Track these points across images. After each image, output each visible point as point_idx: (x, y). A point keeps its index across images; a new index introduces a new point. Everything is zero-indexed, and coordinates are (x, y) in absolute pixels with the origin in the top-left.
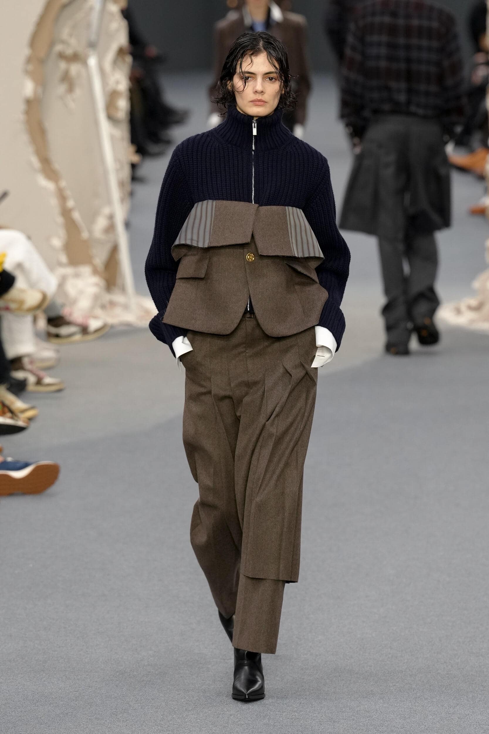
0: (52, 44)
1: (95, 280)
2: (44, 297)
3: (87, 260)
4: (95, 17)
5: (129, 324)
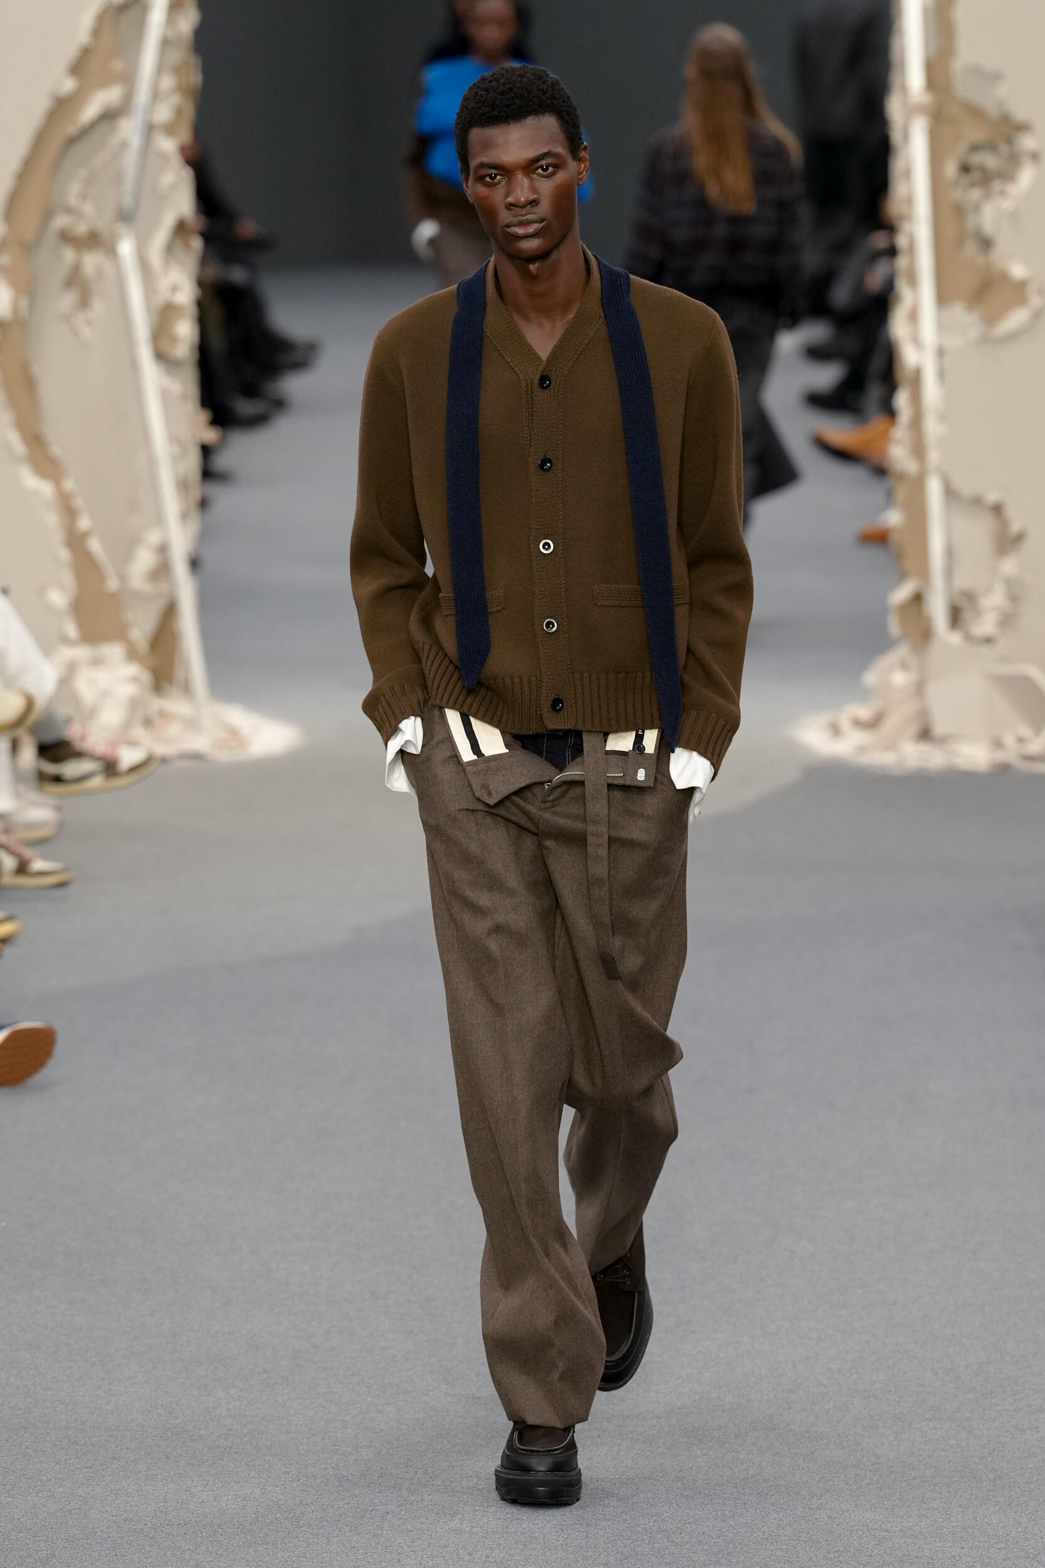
0: (48, 215)
1: (132, 669)
2: (30, 704)
3: (118, 633)
4: (130, 161)
5: (197, 757)
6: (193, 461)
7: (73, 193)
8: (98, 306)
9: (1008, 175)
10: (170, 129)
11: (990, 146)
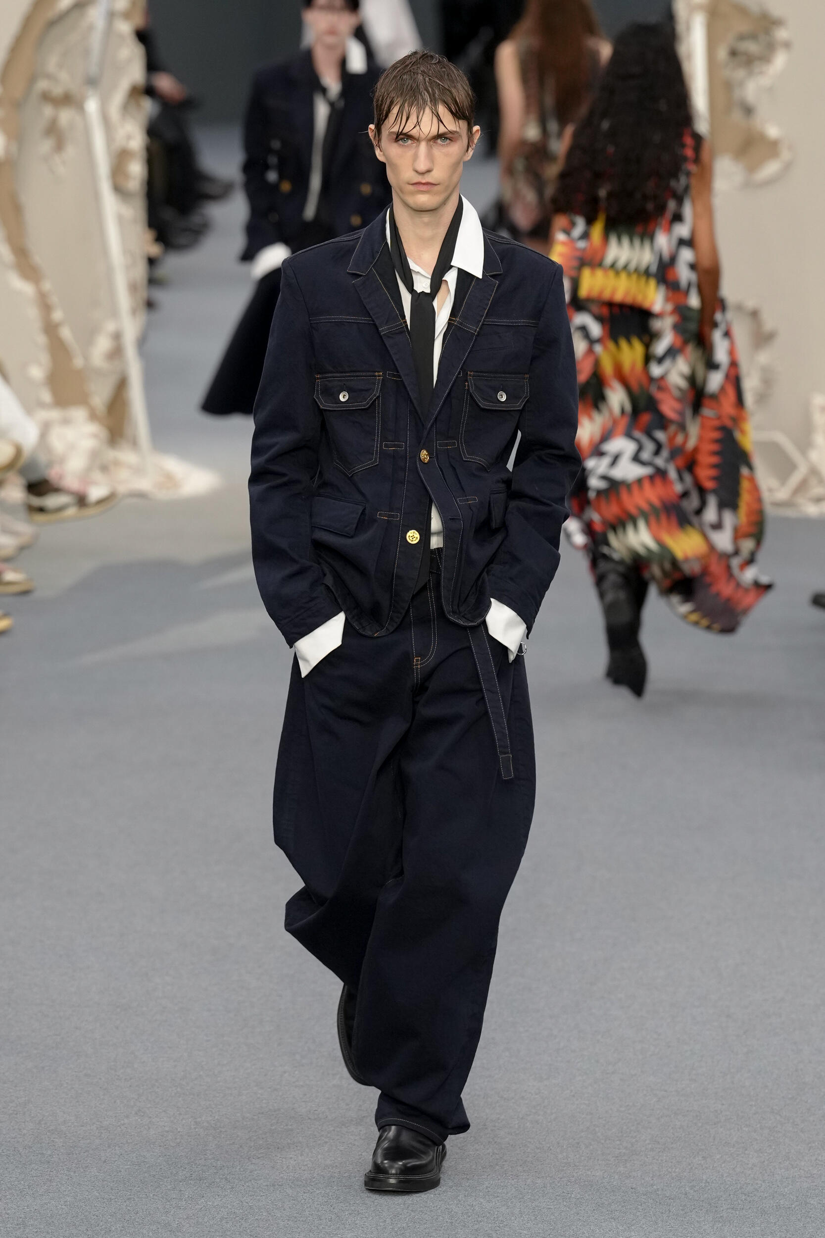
0: (32, 79)
1: (92, 428)
2: (19, 451)
3: (82, 400)
4: (96, 40)
5: (141, 495)
6: (140, 271)
7: (52, 63)
8: (71, 151)
9: (766, 58)
10: (127, 15)
11: (753, 36)
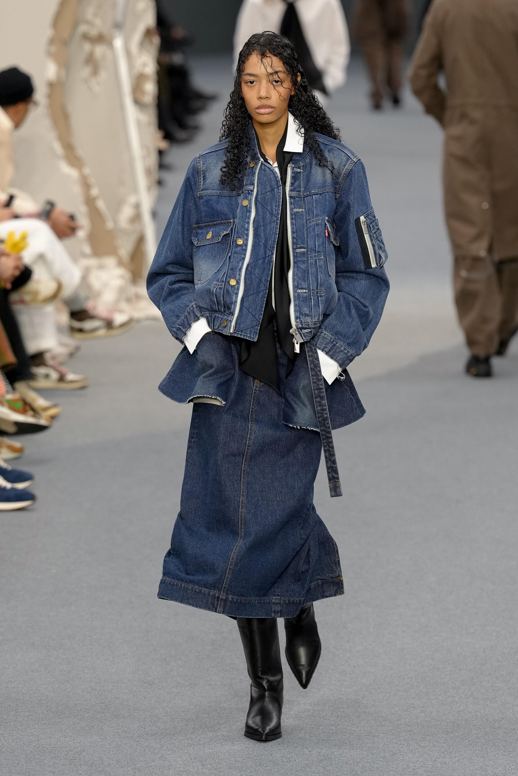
0: (76, 25)
1: (120, 272)
2: (60, 287)
3: (112, 251)
6: (153, 160)
7: (89, 13)
8: (103, 75)
